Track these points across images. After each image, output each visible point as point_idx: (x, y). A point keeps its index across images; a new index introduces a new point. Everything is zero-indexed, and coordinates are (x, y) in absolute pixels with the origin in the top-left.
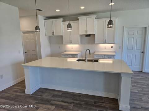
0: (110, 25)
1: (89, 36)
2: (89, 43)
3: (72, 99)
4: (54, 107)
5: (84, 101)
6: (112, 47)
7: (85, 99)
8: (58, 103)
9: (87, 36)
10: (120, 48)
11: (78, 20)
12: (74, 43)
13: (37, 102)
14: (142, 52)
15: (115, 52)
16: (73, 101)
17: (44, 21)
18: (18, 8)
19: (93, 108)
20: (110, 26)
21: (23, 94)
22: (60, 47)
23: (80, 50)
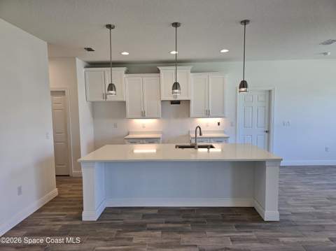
0: (244, 87)
1: (178, 102)
2: (177, 116)
3: (183, 217)
4: (160, 232)
5: (205, 217)
6: (219, 124)
7: (204, 214)
8: (161, 226)
9: (173, 102)
10: (232, 125)
11: (158, 72)
12: (149, 116)
13: (120, 230)
14: (267, 132)
15: (224, 132)
16: (185, 219)
17: (84, 70)
18: (46, 43)
19: (224, 223)
20: (243, 89)
21: (78, 223)
22: (115, 126)
23: (161, 130)
